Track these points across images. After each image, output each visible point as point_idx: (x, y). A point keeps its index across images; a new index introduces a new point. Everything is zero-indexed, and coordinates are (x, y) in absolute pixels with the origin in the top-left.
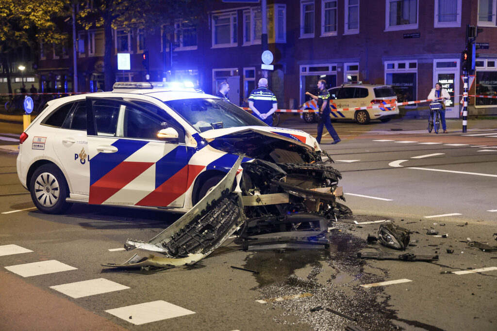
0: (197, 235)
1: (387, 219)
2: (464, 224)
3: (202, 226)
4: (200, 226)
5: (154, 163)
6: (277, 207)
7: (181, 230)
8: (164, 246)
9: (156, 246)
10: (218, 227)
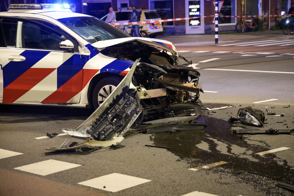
0: (110, 123)
1: (229, 106)
2: (288, 106)
3: (112, 115)
4: (110, 116)
5: (55, 69)
6: (158, 99)
7: (97, 119)
8: (88, 132)
9: (81, 133)
10: (124, 116)
